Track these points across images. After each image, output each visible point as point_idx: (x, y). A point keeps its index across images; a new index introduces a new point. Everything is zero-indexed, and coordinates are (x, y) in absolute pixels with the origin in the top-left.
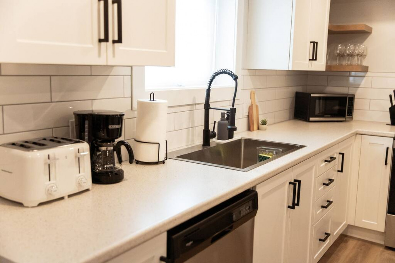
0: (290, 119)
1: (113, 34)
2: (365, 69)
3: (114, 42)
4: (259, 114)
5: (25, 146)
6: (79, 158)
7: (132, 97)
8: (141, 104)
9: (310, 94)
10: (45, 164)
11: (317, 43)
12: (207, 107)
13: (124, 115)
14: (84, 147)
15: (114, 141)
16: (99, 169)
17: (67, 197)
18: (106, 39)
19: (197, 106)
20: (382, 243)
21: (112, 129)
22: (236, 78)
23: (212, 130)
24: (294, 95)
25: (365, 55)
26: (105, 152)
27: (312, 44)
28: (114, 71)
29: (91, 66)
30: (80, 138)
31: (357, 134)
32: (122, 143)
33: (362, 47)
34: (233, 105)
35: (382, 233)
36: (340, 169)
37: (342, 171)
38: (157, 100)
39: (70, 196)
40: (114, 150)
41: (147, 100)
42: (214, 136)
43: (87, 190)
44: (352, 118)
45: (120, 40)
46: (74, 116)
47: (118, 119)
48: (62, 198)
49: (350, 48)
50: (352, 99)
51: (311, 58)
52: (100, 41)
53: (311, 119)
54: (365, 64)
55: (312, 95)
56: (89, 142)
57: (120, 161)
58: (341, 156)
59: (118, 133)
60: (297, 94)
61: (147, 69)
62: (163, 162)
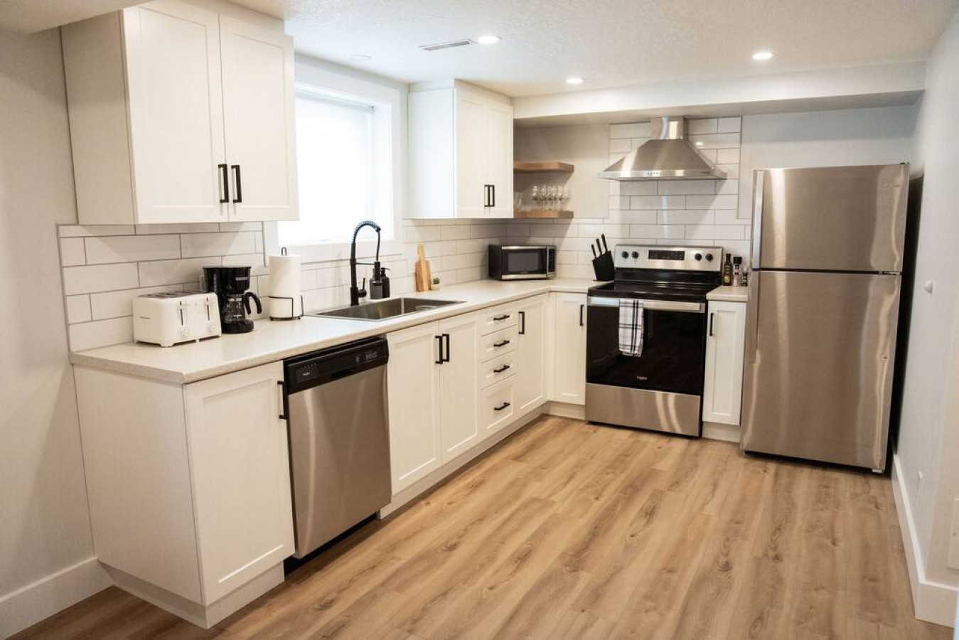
0: (482, 279)
1: (233, 195)
2: (570, 215)
3: (234, 201)
4: (431, 271)
5: (161, 296)
6: (208, 306)
7: (264, 253)
8: (272, 259)
9: (500, 247)
10: (178, 310)
11: (493, 186)
12: (353, 262)
13: (250, 268)
14: (213, 297)
15: (243, 292)
16: (229, 320)
17: (198, 341)
18: (227, 200)
19: (344, 262)
20: (583, 418)
21: (239, 282)
22: (378, 230)
23: (362, 288)
24: (486, 248)
25: (568, 198)
26: (235, 303)
27: (487, 188)
28: (243, 228)
29: (219, 223)
30: (210, 290)
31: (550, 292)
32: (250, 294)
33: (566, 188)
34: (377, 259)
35: (583, 406)
36: (521, 331)
37: (523, 333)
38: (289, 255)
39: (201, 340)
40: (242, 302)
41: (280, 255)
42: (363, 294)
43: (217, 337)
44: (555, 274)
45: (239, 200)
46: (203, 270)
47: (246, 271)
48: (194, 341)
49: (546, 190)
50: (553, 252)
51: (487, 204)
52: (222, 201)
53: (504, 277)
54: (568, 208)
55: (503, 248)
56: (218, 294)
57: (249, 312)
58: (521, 315)
59: (246, 284)
60: (490, 247)
61: (280, 224)
62: (299, 318)
